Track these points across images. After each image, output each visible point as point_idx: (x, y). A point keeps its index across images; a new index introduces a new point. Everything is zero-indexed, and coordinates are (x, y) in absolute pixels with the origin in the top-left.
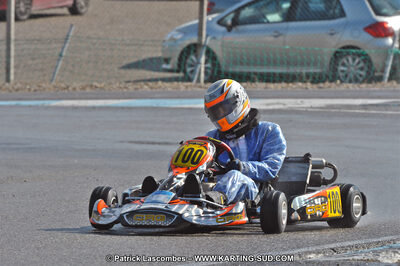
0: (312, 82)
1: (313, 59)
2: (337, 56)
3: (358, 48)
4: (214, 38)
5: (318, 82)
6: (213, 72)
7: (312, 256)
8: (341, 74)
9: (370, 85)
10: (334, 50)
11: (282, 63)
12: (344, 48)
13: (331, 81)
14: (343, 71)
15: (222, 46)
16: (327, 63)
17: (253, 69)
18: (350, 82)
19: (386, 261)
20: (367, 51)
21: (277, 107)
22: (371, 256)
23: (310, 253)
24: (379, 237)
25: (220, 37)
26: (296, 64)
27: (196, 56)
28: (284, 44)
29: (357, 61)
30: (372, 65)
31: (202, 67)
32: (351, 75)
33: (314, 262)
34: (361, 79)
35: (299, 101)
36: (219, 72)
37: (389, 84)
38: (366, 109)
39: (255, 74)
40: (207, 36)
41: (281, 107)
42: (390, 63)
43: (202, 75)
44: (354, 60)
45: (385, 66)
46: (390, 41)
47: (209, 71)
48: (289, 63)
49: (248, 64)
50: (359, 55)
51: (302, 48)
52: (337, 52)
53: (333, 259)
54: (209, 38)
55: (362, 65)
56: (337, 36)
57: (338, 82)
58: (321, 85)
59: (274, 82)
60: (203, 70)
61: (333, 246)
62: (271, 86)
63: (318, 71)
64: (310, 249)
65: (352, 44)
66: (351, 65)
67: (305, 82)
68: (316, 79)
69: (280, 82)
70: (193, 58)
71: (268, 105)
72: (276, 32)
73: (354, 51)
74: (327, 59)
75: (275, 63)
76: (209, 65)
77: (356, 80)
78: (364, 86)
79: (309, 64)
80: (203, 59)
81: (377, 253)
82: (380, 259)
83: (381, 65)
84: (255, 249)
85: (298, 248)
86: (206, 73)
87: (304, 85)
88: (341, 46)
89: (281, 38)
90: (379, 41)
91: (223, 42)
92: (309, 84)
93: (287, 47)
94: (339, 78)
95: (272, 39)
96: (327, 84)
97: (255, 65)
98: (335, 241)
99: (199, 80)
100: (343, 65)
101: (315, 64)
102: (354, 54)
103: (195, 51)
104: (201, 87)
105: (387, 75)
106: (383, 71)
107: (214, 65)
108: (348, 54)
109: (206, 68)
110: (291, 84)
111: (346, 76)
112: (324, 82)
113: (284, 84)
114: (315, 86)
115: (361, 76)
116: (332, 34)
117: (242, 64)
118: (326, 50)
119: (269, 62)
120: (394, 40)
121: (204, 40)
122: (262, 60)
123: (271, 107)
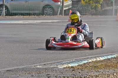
0: (37, 15)
1: (37, 9)
2: (44, 8)
3: (50, 6)
4: (7, 3)
5: (39, 15)
6: (7, 13)
7: (38, 66)
8: (45, 13)
9: (54, 16)
10: (43, 6)
11: (28, 10)
12: (46, 5)
13: (42, 15)
14: (46, 12)
15: (10, 5)
16: (41, 10)
17: (19, 12)
18: (48, 15)
19: (60, 68)
20: (53, 6)
21: (26, 23)
22: (55, 66)
23: (38, 65)
24: (58, 60)
25: (9, 2)
26: (32, 10)
27: (2, 8)
28: (28, 4)
29: (50, 9)
30: (54, 10)
31: (4, 11)
32: (48, 13)
33: (39, 68)
34: (51, 14)
35: (33, 21)
36: (9, 13)
37: (59, 16)
38: (53, 23)
39: (20, 13)
40: (5, 2)
41: (28, 23)
42: (60, 10)
43: (4, 14)
44: (49, 9)
45: (58, 10)
46: (59, 3)
47: (6, 12)
48: (30, 10)
49: (18, 10)
50: (50, 8)
51: (34, 6)
52: (44, 7)
53: (44, 67)
54: (6, 3)
55: (51, 10)
56: (44, 2)
57: (45, 15)
58: (40, 16)
59: (26, 15)
60: (4, 12)
61: (44, 63)
62: (25, 16)
63: (38, 12)
64: (38, 64)
65: (48, 4)
66: (48, 10)
67: (35, 15)
68: (38, 15)
69: (27, 15)
70: (1, 9)
71: (24, 22)
72: (26, 1)
73: (49, 6)
74: (41, 9)
75: (26, 10)
76: (6, 11)
77: (50, 15)
78: (52, 16)
79: (36, 10)
80: (4, 9)
81: (57, 65)
82: (58, 67)
83: (57, 10)
84: (21, 65)
85: (34, 64)
86: (5, 13)
87: (34, 16)
88: (45, 5)
89: (27, 3)
90: (56, 3)
91: (10, 4)
92: (36, 16)
93: (29, 5)
94: (45, 14)
95: (25, 3)
96: (41, 16)
97: (20, 10)
98: (45, 62)
99: (3, 15)
100: (46, 10)
101: (38, 10)
102: (49, 7)
103: (2, 7)
104: (4, 17)
105: (59, 13)
106: (58, 12)
107: (7, 11)
108: (47, 7)
109: (5, 12)
110: (30, 16)
111: (47, 13)
112: (40, 15)
113: (28, 16)
114: (38, 17)
115: (51, 13)
116: (42, 1)
117: (16, 10)
118: (41, 6)
119: (24, 10)
120: (60, 3)
121: (4, 3)
122: (22, 9)
123: (25, 23)
